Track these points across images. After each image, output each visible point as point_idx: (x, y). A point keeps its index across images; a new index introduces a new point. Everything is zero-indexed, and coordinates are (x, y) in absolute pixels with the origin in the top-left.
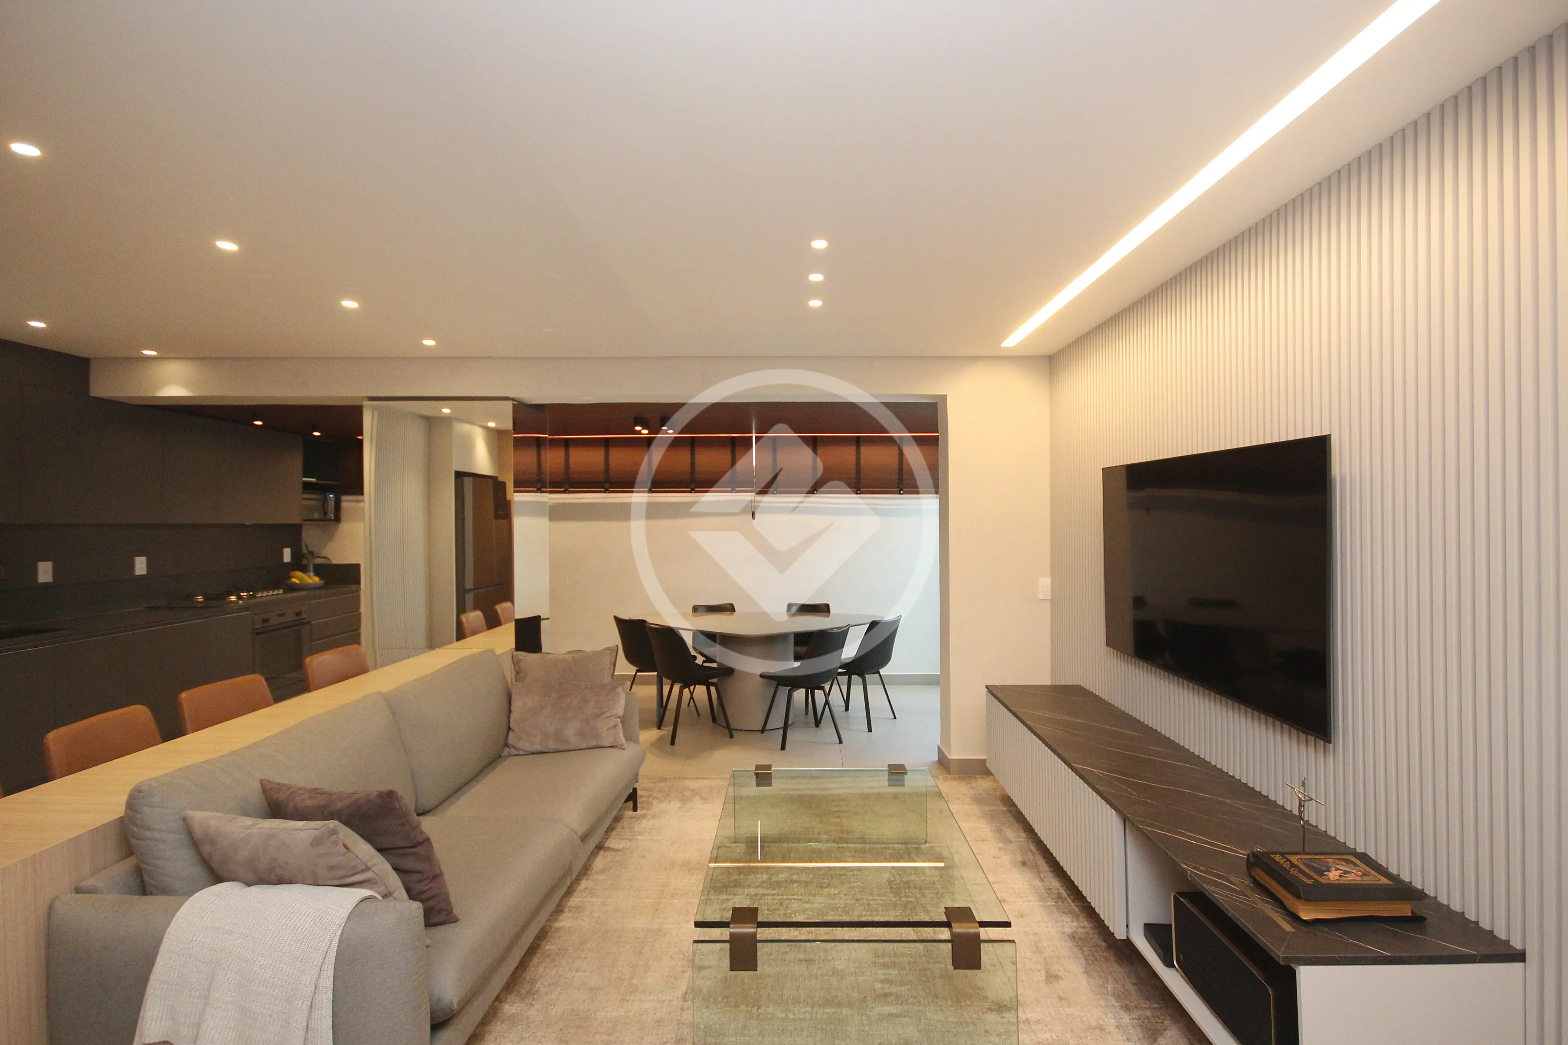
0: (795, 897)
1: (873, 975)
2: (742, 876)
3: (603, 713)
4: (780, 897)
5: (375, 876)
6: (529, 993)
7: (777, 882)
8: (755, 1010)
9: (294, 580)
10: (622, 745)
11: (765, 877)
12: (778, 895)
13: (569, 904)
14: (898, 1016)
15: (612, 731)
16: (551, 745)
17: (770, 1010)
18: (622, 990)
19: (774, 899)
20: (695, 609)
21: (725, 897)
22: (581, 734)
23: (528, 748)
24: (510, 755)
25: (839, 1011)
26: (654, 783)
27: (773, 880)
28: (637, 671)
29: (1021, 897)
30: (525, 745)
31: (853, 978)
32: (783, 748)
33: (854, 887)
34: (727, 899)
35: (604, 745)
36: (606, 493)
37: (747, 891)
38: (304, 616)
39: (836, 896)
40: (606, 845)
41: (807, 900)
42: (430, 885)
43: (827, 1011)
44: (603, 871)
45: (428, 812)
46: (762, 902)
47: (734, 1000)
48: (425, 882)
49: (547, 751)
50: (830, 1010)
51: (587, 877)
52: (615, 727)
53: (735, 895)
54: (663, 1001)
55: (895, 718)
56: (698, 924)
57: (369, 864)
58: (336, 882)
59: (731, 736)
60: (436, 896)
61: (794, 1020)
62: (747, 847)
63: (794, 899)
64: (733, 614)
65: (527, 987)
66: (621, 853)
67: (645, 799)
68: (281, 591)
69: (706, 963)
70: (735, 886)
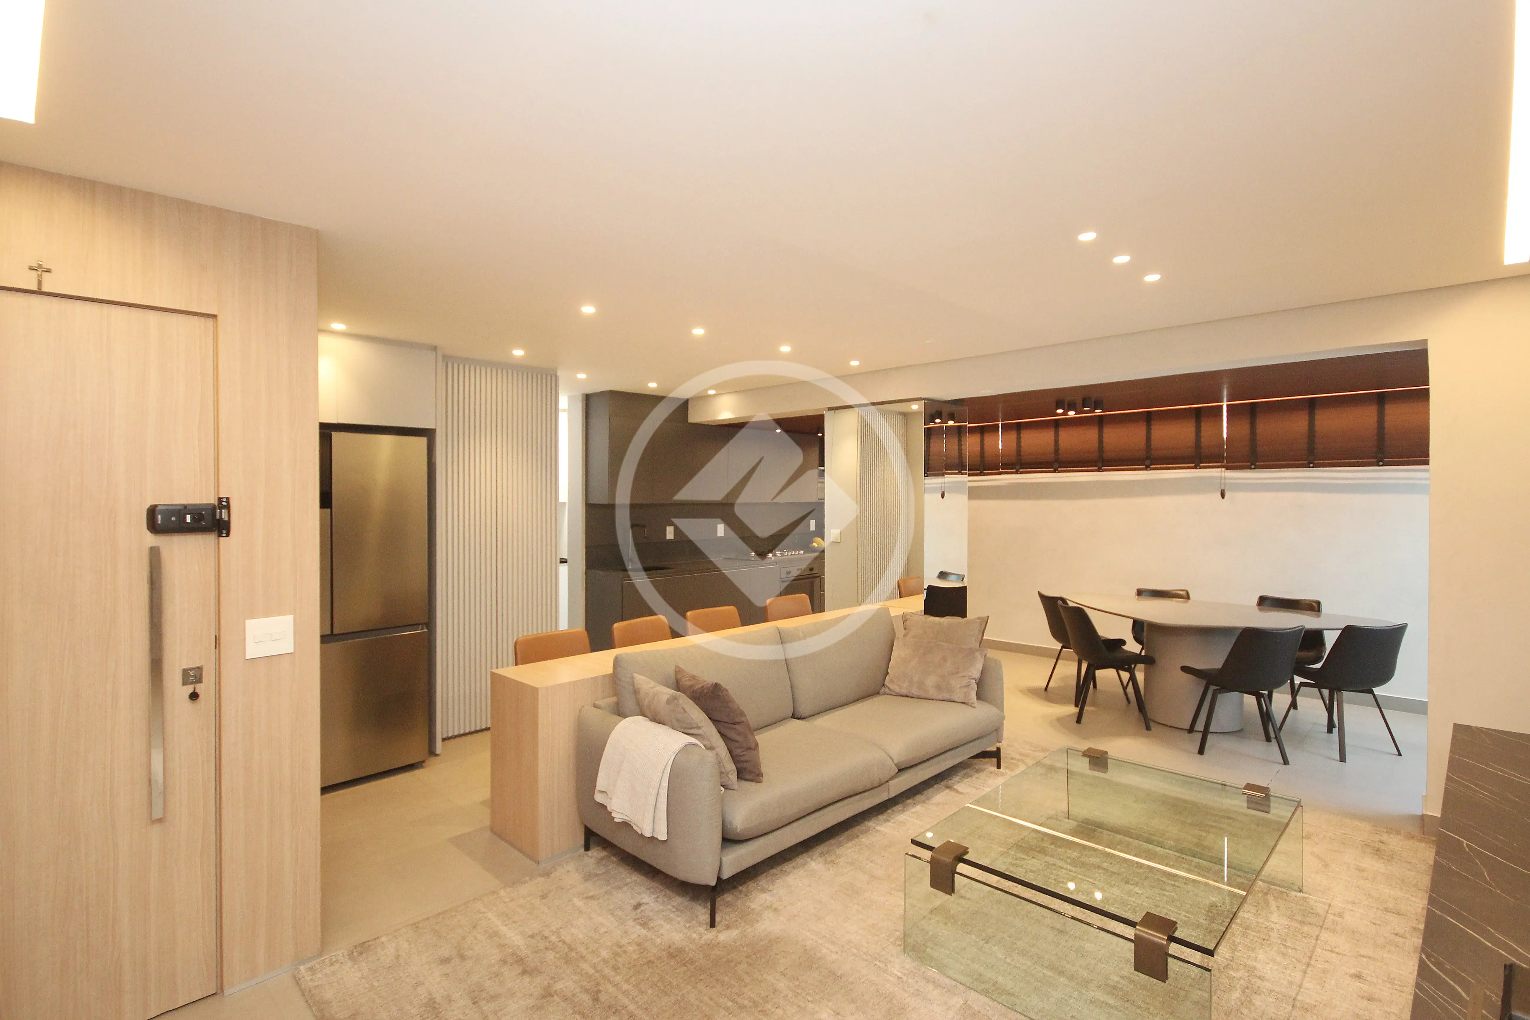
0: (1091, 880)
1: (1117, 969)
2: (1053, 847)
3: (957, 673)
4: (1075, 875)
5: (703, 734)
6: (832, 862)
7: (1083, 863)
8: (981, 943)
9: (815, 544)
10: (973, 703)
11: (1075, 854)
12: (1075, 872)
13: (897, 818)
14: (1112, 1007)
15: (965, 690)
16: (914, 691)
17: (995, 948)
18: (893, 886)
19: (1068, 874)
20: (1140, 593)
21: (1023, 856)
22: (939, 688)
23: (897, 690)
24: (885, 694)
25: (1057, 977)
26: (1034, 751)
27: (1082, 859)
28: (1062, 647)
29: (1393, 984)
30: (894, 687)
31: (1093, 962)
32: (1201, 751)
33: (1164, 895)
34: (1023, 859)
35: (956, 700)
36: (1055, 472)
37: (1047, 858)
38: (815, 571)
39: (1136, 895)
40: (955, 787)
41: (1100, 887)
42: (744, 753)
43: (1046, 972)
44: (938, 804)
45: (804, 718)
46: (1054, 872)
47: (970, 929)
48: (742, 750)
49: (911, 696)
50: (1049, 973)
51: (924, 804)
52: (967, 686)
53: (1033, 858)
54: (914, 906)
55: (1400, 754)
56: (914, 842)
57: (699, 725)
58: (683, 730)
59: (1148, 728)
60: (747, 761)
61: (1010, 964)
62: (1078, 826)
63: (1088, 881)
64: (1187, 602)
65: (833, 858)
66: (963, 796)
67: (1015, 762)
68: (802, 552)
69: (968, 896)
70: (1040, 852)
